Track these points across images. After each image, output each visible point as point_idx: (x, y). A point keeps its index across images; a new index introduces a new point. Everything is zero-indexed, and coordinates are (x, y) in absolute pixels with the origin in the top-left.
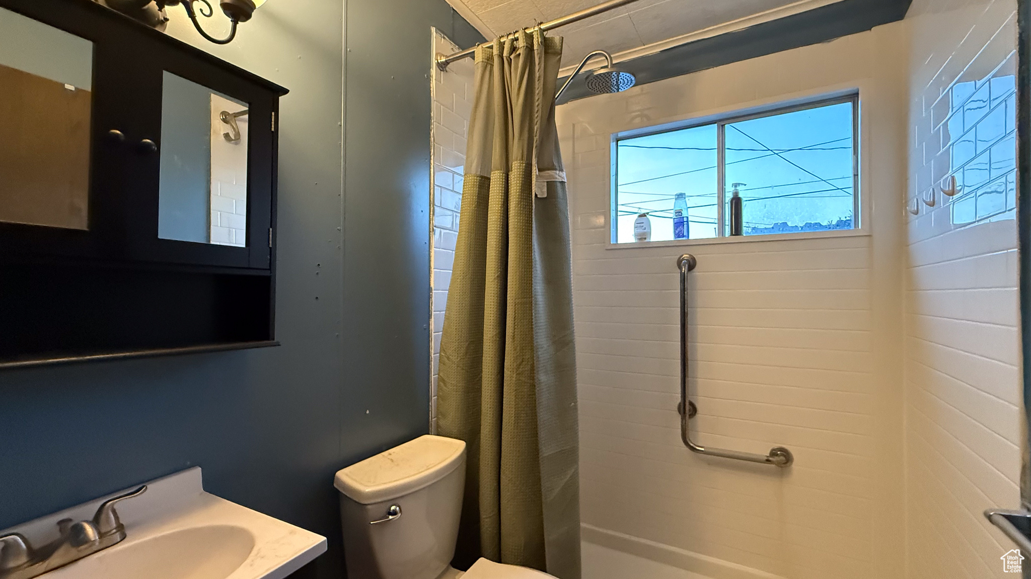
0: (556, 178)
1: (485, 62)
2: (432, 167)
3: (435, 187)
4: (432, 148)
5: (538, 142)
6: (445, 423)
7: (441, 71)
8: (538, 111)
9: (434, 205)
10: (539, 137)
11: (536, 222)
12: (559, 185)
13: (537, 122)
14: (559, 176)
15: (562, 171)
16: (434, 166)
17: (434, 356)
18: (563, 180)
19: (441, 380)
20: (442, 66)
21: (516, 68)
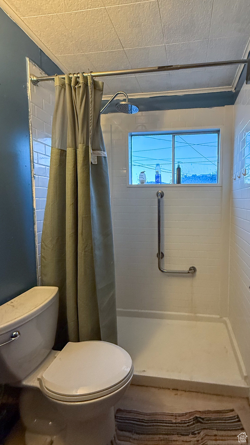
0: (102, 155)
1: (61, 86)
2: (31, 141)
3: (34, 152)
4: (31, 130)
5: (91, 136)
6: (46, 279)
7: (34, 85)
8: (91, 119)
9: (33, 162)
10: (92, 134)
11: (92, 176)
12: (103, 158)
13: (91, 125)
14: (103, 154)
15: (105, 151)
16: (32, 140)
17: (38, 244)
18: (105, 156)
19: (42, 257)
20: (35, 83)
21: (79, 94)
